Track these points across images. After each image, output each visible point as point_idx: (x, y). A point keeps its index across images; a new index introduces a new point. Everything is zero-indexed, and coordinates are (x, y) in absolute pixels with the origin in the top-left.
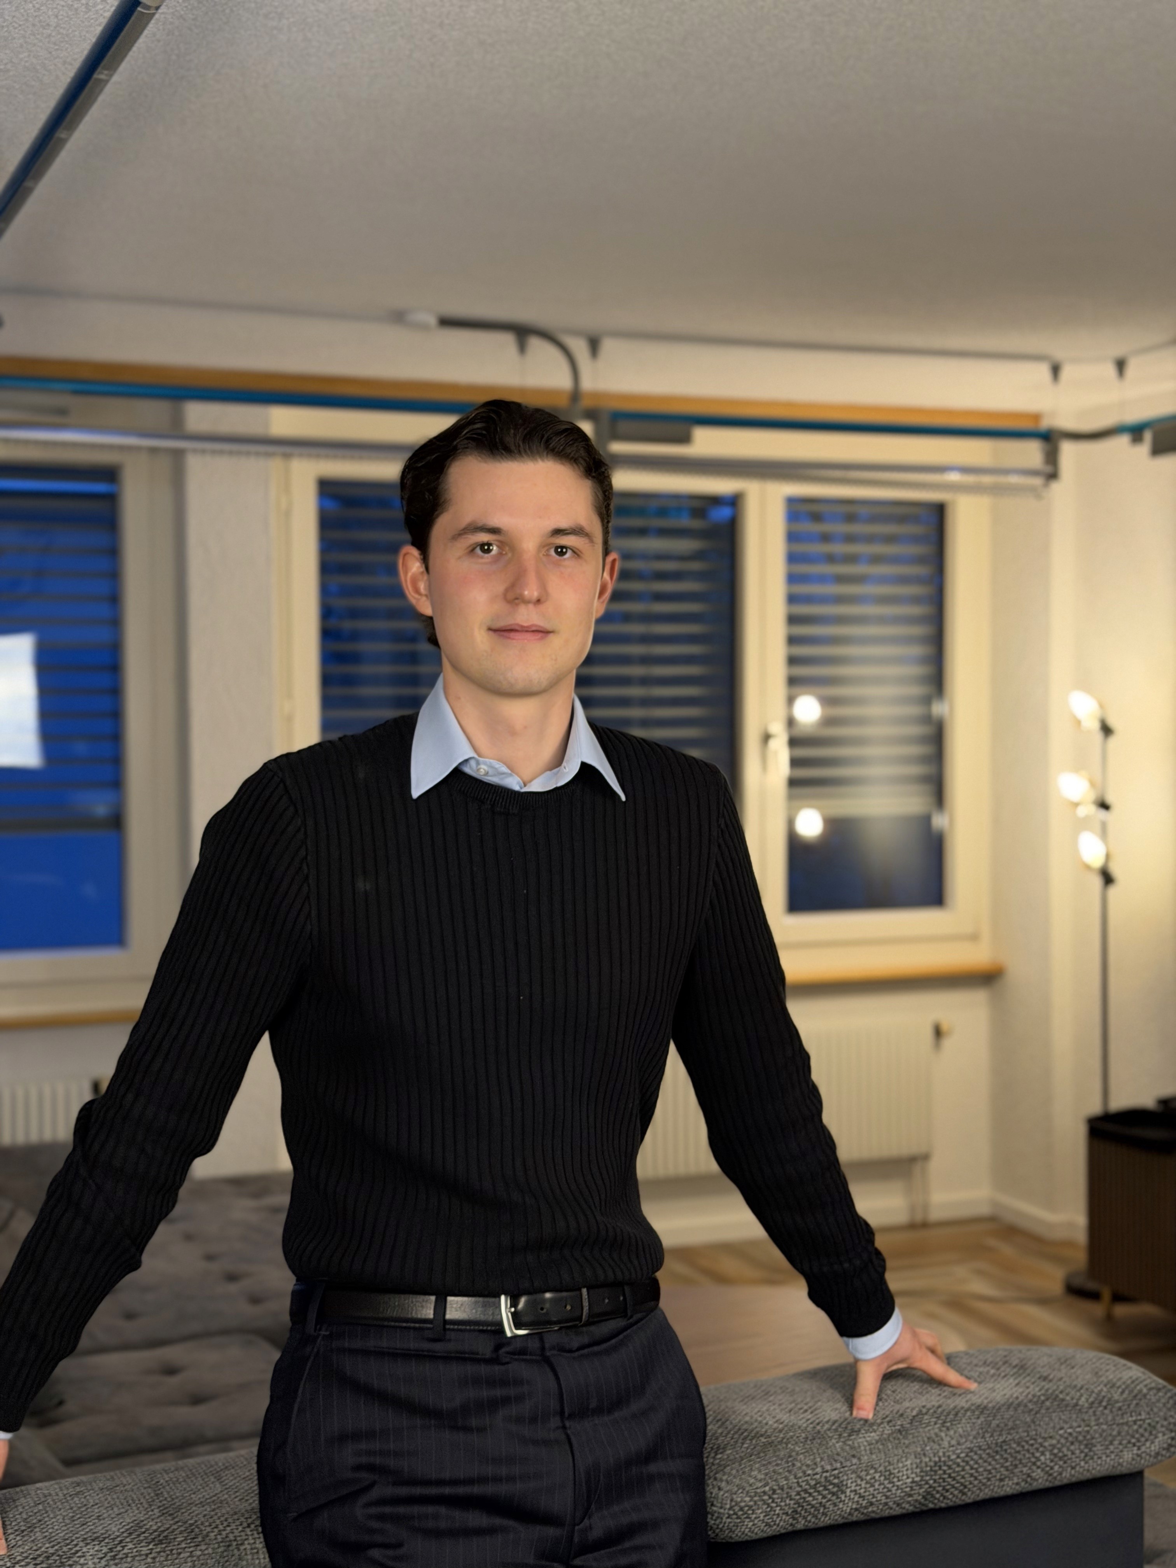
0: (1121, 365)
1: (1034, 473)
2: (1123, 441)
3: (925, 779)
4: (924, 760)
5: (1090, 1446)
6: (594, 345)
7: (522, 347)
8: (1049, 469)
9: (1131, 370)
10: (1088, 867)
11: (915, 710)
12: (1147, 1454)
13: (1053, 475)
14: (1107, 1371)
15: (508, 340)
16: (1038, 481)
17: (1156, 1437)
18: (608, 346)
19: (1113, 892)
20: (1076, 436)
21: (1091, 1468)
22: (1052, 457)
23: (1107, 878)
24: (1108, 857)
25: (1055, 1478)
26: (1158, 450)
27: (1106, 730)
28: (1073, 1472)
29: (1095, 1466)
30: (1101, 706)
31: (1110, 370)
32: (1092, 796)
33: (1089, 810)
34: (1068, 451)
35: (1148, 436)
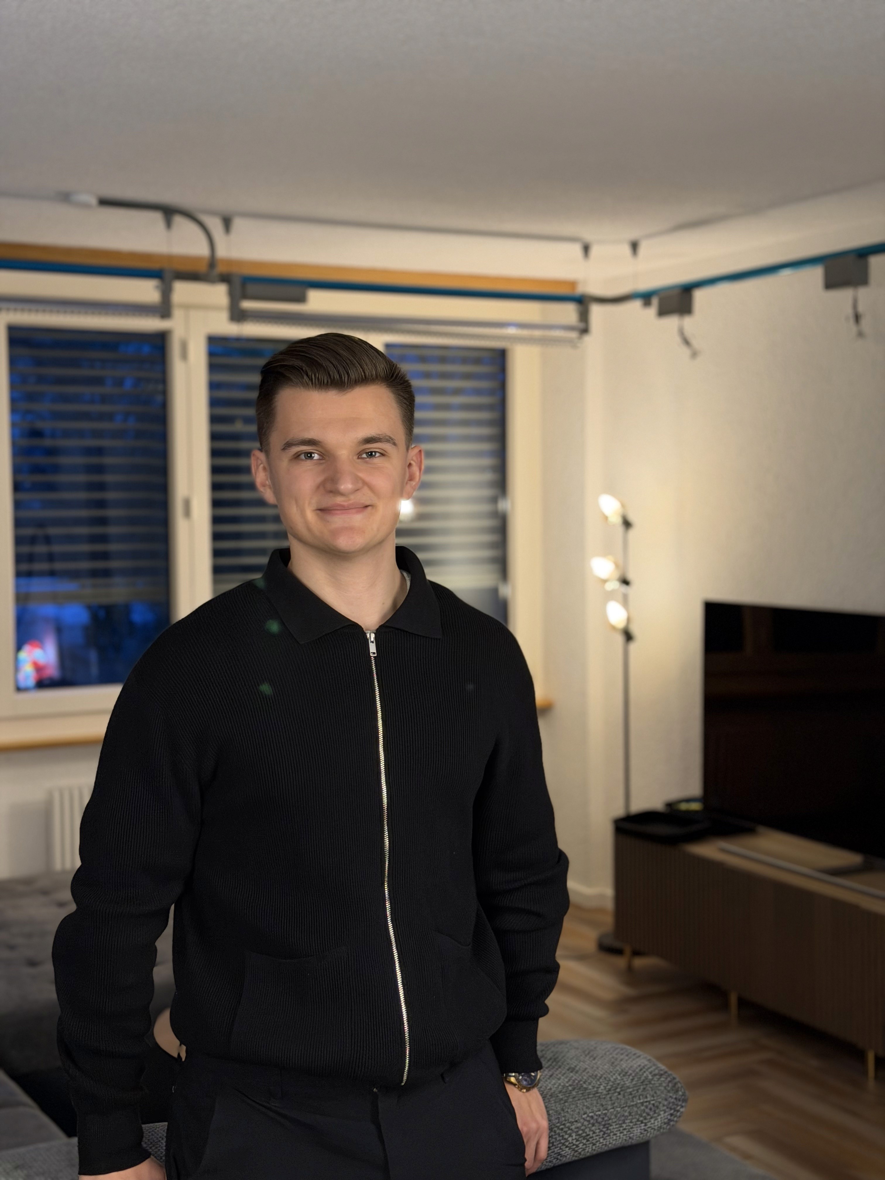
0: (635, 246)
1: (570, 328)
2: (637, 304)
3: (493, 560)
4: (493, 546)
5: (607, 1126)
6: (227, 223)
7: (169, 224)
8: (582, 325)
9: (643, 249)
10: (614, 628)
11: (486, 508)
12: (652, 1129)
13: (585, 331)
14: (621, 1060)
15: (157, 217)
16: (574, 335)
17: (659, 1115)
18: (238, 223)
19: (633, 647)
20: (602, 300)
21: (608, 1143)
22: (584, 316)
23: (628, 636)
24: (629, 620)
25: (580, 1153)
26: (663, 312)
27: (627, 524)
28: (594, 1147)
29: (611, 1141)
30: (623, 506)
31: (627, 250)
32: (617, 575)
33: (614, 585)
34: (596, 311)
35: (655, 301)
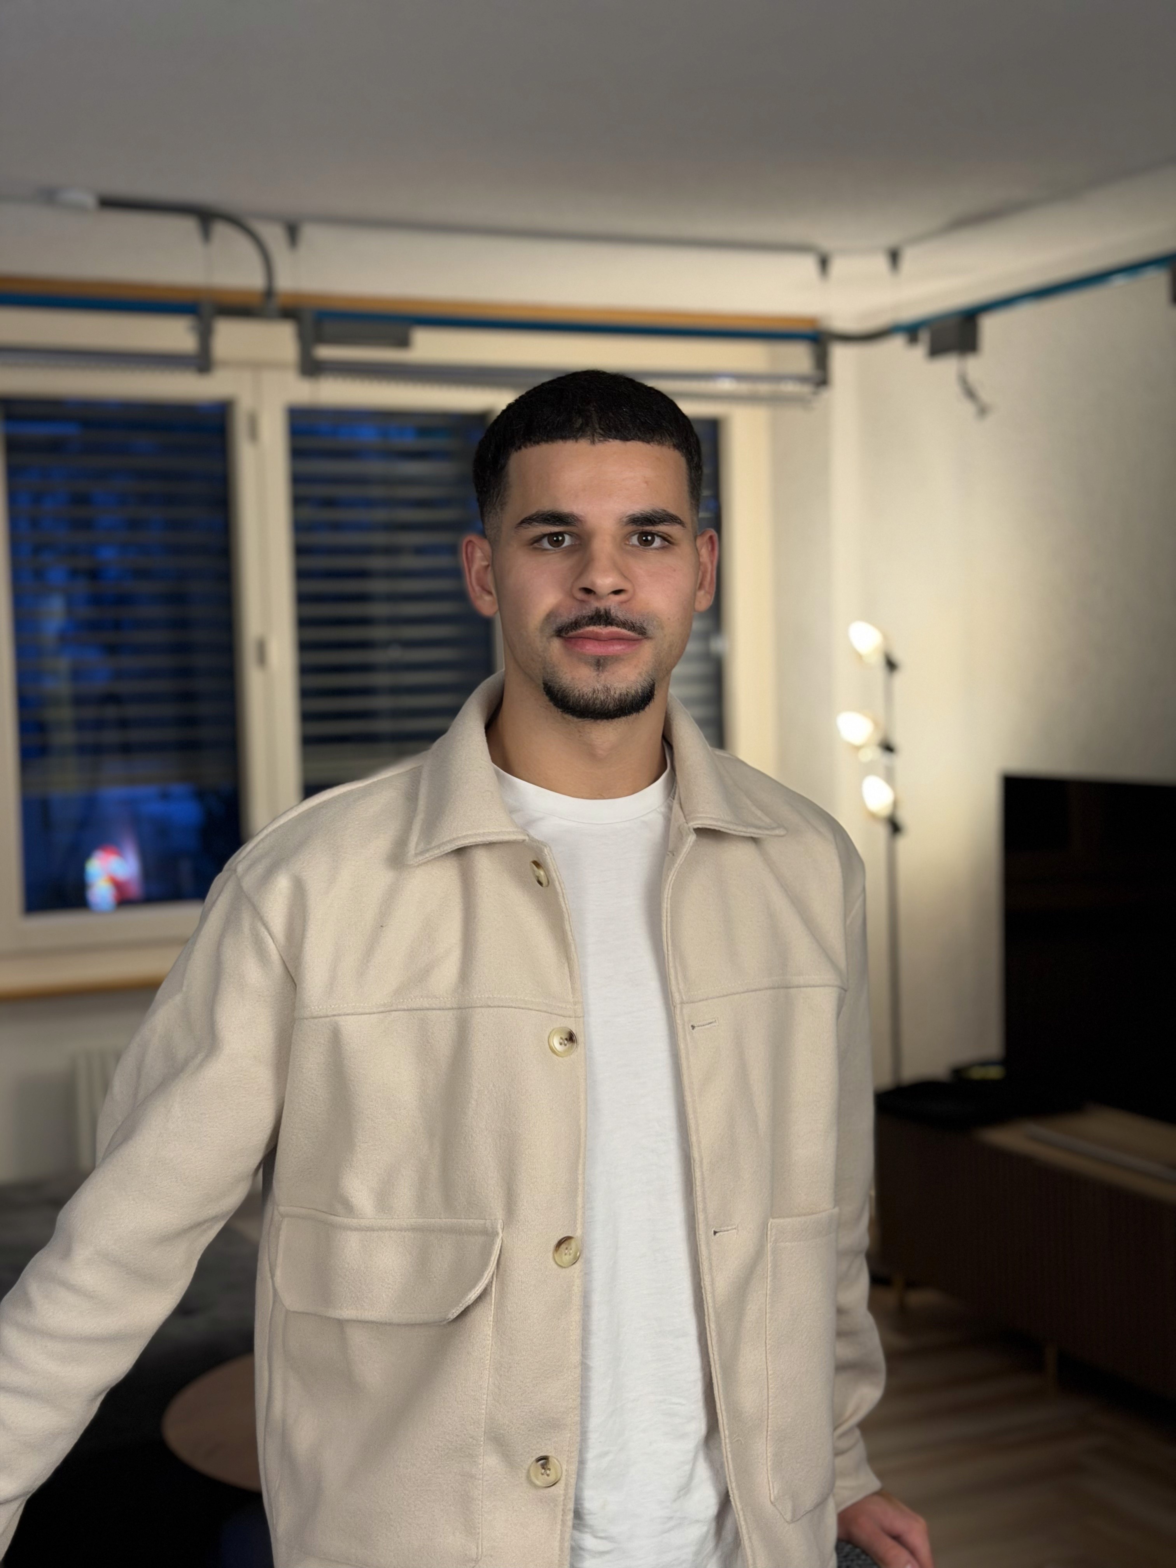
0: (894, 257)
1: (802, 379)
2: (898, 343)
3: (706, 722)
4: (707, 701)
6: (293, 232)
7: (206, 234)
8: (818, 375)
9: (906, 261)
10: (873, 816)
11: (695, 647)
13: (822, 382)
15: (189, 226)
16: (805, 389)
18: (310, 233)
19: (902, 842)
20: (849, 338)
22: (822, 362)
23: (895, 827)
24: (895, 804)
26: (936, 350)
27: (891, 665)
30: (885, 637)
31: (881, 263)
32: (877, 738)
33: (873, 754)
34: (839, 354)
35: (924, 336)
